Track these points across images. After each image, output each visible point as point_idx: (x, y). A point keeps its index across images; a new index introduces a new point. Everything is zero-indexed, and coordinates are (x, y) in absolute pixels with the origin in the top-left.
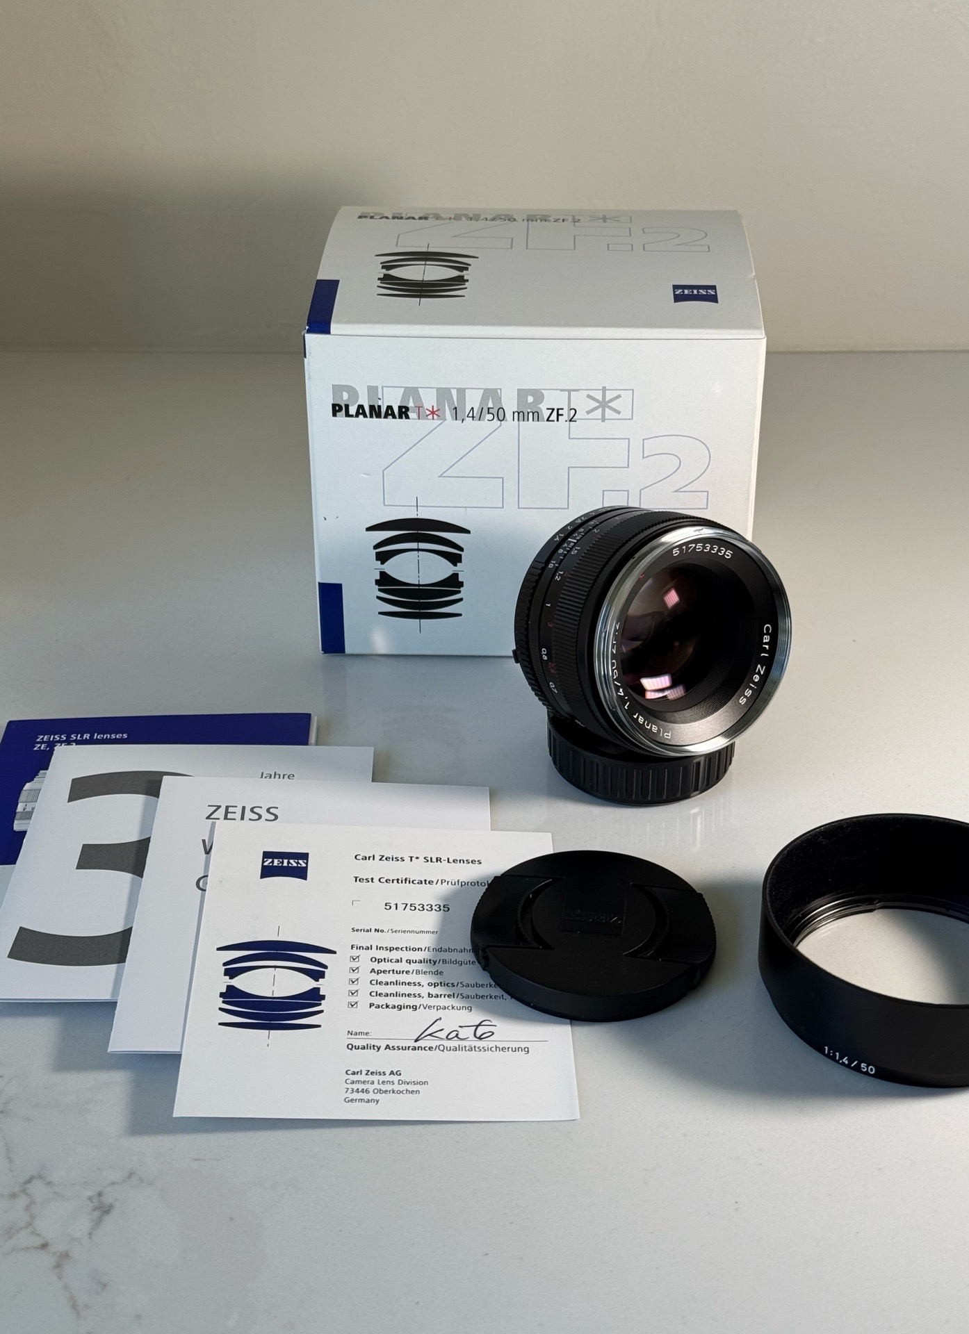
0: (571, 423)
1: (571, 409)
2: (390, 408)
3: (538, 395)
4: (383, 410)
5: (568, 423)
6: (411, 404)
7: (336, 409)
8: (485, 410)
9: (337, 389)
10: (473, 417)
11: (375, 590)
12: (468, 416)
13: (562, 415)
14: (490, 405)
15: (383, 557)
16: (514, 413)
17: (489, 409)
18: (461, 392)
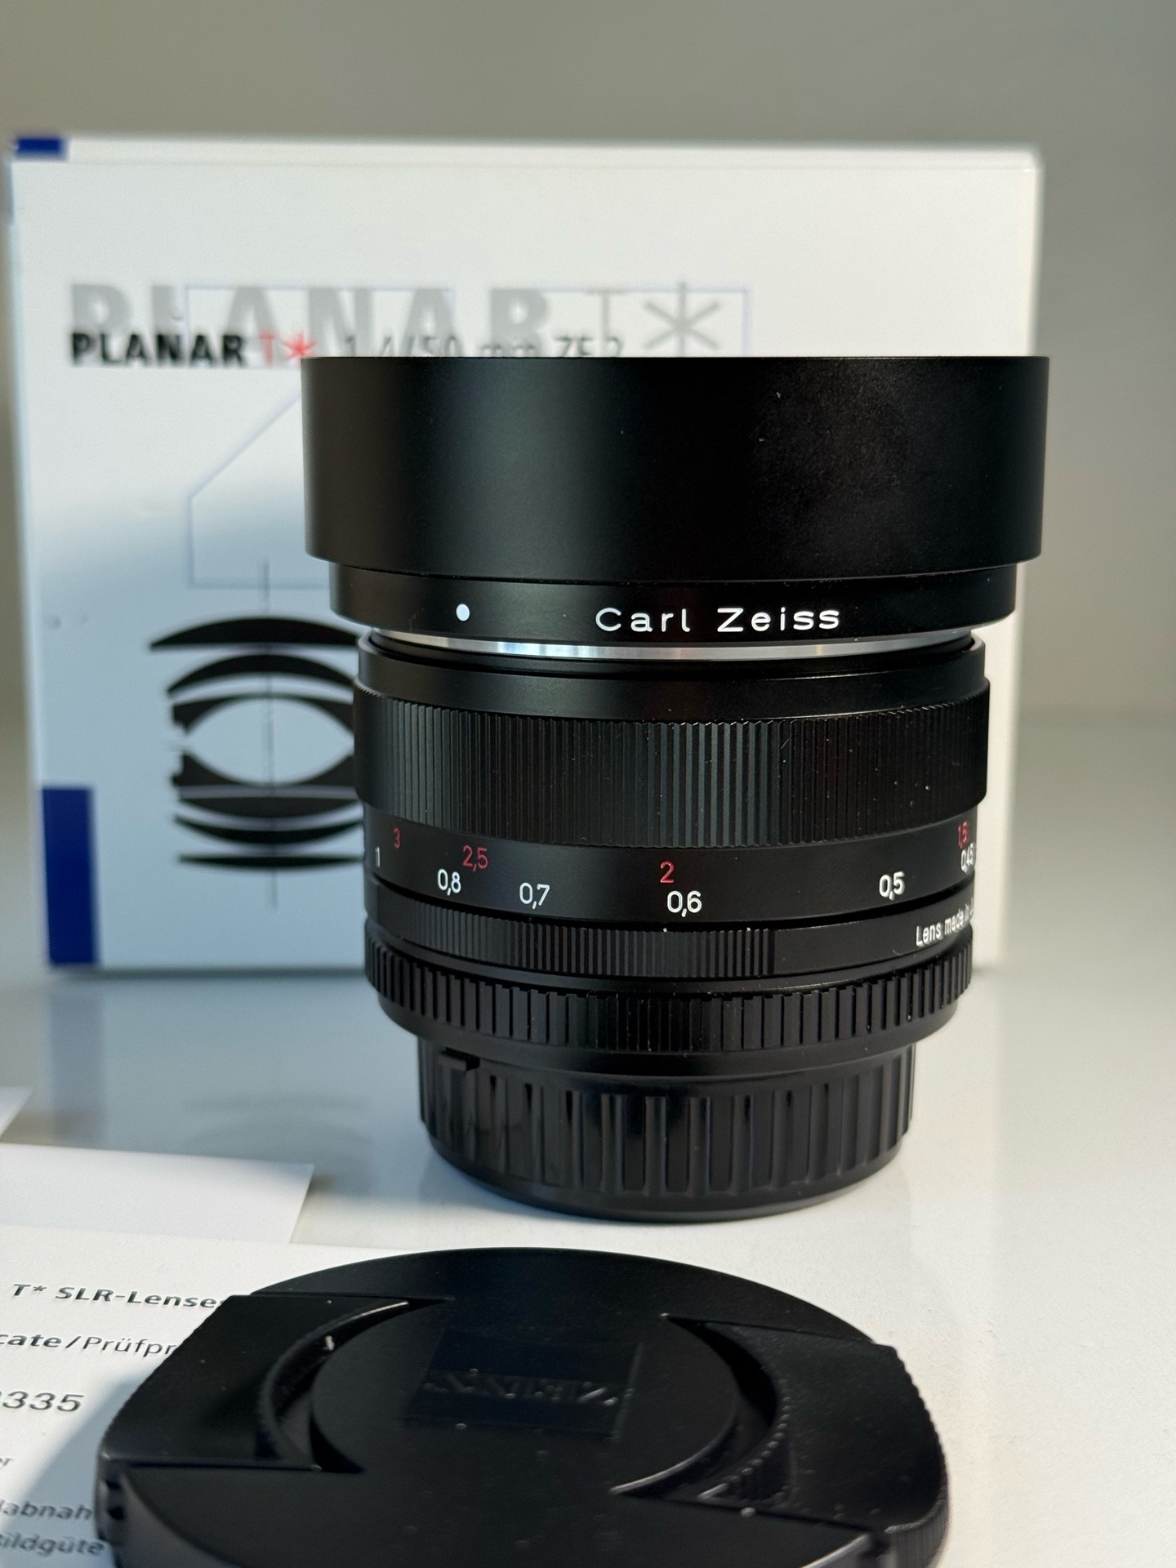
2: (200, 339)
4: (187, 345)
6: (249, 328)
7: (80, 343)
9: (81, 294)
11: (169, 802)
15: (187, 716)
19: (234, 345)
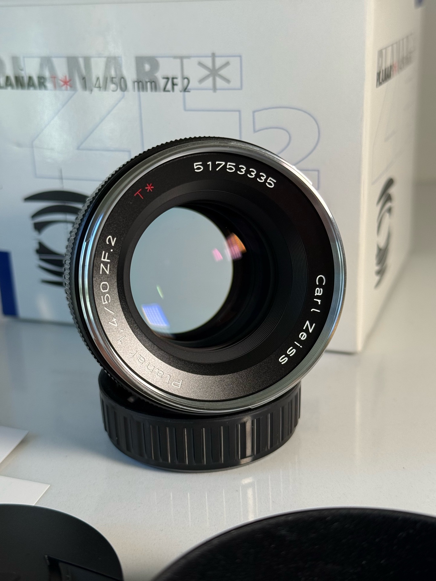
0: (186, 93)
1: (185, 78)
2: (30, 78)
3: (154, 62)
4: (26, 80)
5: (182, 93)
6: (47, 74)
8: (109, 79)
10: (99, 87)
11: (36, 259)
12: (95, 87)
13: (176, 85)
14: (113, 73)
15: (39, 227)
16: (134, 82)
17: (112, 78)
18: (87, 60)
19: (42, 81)
